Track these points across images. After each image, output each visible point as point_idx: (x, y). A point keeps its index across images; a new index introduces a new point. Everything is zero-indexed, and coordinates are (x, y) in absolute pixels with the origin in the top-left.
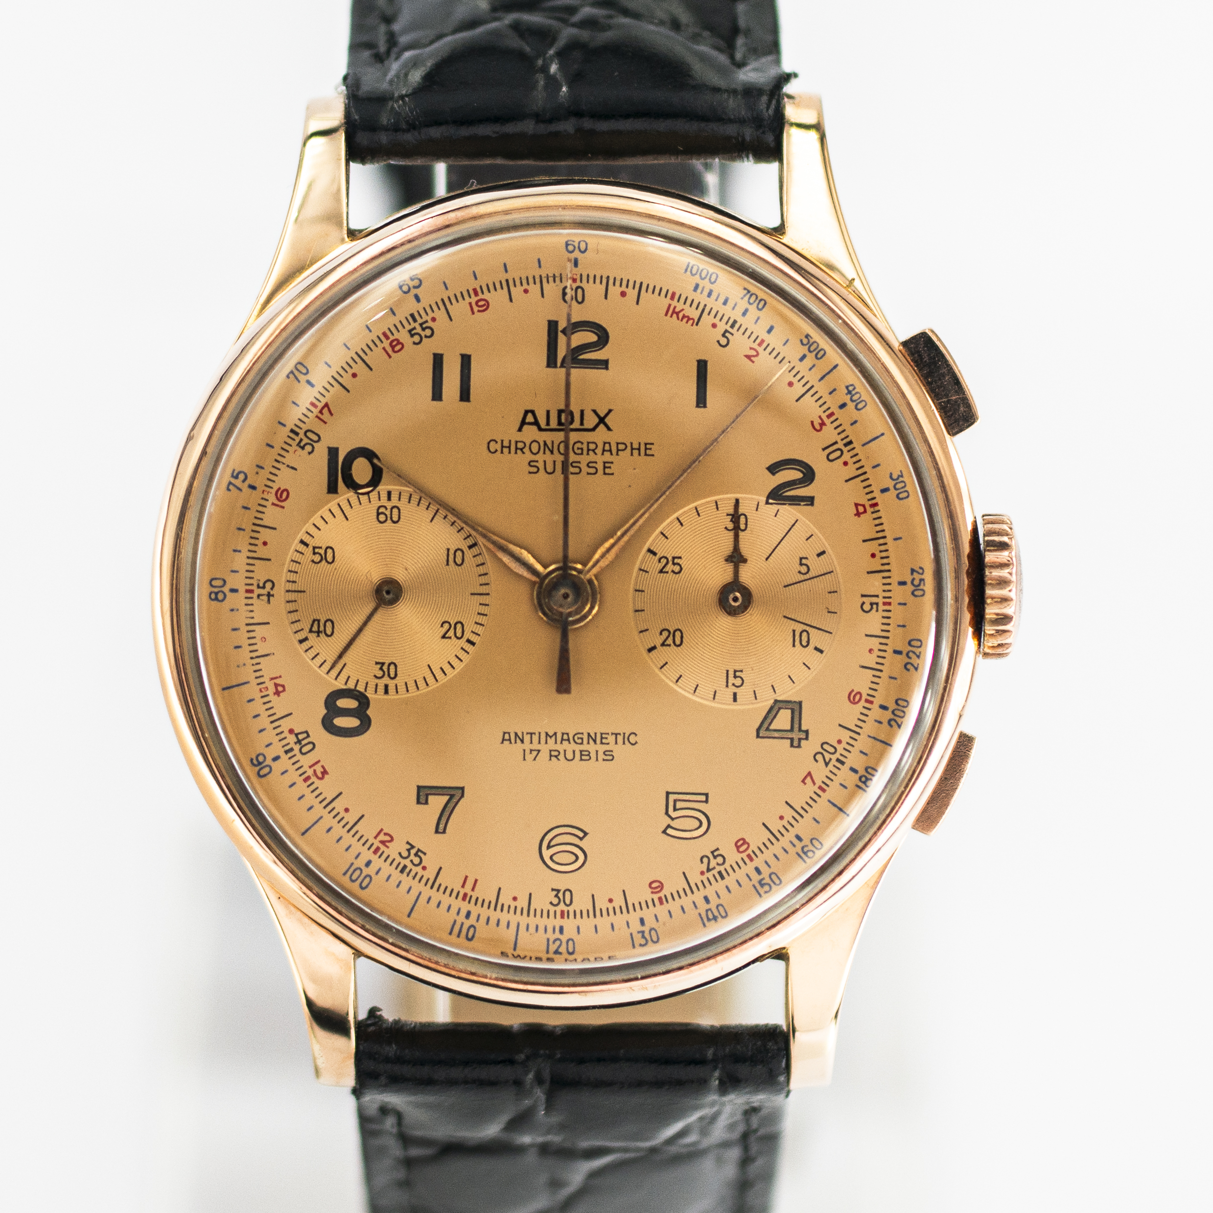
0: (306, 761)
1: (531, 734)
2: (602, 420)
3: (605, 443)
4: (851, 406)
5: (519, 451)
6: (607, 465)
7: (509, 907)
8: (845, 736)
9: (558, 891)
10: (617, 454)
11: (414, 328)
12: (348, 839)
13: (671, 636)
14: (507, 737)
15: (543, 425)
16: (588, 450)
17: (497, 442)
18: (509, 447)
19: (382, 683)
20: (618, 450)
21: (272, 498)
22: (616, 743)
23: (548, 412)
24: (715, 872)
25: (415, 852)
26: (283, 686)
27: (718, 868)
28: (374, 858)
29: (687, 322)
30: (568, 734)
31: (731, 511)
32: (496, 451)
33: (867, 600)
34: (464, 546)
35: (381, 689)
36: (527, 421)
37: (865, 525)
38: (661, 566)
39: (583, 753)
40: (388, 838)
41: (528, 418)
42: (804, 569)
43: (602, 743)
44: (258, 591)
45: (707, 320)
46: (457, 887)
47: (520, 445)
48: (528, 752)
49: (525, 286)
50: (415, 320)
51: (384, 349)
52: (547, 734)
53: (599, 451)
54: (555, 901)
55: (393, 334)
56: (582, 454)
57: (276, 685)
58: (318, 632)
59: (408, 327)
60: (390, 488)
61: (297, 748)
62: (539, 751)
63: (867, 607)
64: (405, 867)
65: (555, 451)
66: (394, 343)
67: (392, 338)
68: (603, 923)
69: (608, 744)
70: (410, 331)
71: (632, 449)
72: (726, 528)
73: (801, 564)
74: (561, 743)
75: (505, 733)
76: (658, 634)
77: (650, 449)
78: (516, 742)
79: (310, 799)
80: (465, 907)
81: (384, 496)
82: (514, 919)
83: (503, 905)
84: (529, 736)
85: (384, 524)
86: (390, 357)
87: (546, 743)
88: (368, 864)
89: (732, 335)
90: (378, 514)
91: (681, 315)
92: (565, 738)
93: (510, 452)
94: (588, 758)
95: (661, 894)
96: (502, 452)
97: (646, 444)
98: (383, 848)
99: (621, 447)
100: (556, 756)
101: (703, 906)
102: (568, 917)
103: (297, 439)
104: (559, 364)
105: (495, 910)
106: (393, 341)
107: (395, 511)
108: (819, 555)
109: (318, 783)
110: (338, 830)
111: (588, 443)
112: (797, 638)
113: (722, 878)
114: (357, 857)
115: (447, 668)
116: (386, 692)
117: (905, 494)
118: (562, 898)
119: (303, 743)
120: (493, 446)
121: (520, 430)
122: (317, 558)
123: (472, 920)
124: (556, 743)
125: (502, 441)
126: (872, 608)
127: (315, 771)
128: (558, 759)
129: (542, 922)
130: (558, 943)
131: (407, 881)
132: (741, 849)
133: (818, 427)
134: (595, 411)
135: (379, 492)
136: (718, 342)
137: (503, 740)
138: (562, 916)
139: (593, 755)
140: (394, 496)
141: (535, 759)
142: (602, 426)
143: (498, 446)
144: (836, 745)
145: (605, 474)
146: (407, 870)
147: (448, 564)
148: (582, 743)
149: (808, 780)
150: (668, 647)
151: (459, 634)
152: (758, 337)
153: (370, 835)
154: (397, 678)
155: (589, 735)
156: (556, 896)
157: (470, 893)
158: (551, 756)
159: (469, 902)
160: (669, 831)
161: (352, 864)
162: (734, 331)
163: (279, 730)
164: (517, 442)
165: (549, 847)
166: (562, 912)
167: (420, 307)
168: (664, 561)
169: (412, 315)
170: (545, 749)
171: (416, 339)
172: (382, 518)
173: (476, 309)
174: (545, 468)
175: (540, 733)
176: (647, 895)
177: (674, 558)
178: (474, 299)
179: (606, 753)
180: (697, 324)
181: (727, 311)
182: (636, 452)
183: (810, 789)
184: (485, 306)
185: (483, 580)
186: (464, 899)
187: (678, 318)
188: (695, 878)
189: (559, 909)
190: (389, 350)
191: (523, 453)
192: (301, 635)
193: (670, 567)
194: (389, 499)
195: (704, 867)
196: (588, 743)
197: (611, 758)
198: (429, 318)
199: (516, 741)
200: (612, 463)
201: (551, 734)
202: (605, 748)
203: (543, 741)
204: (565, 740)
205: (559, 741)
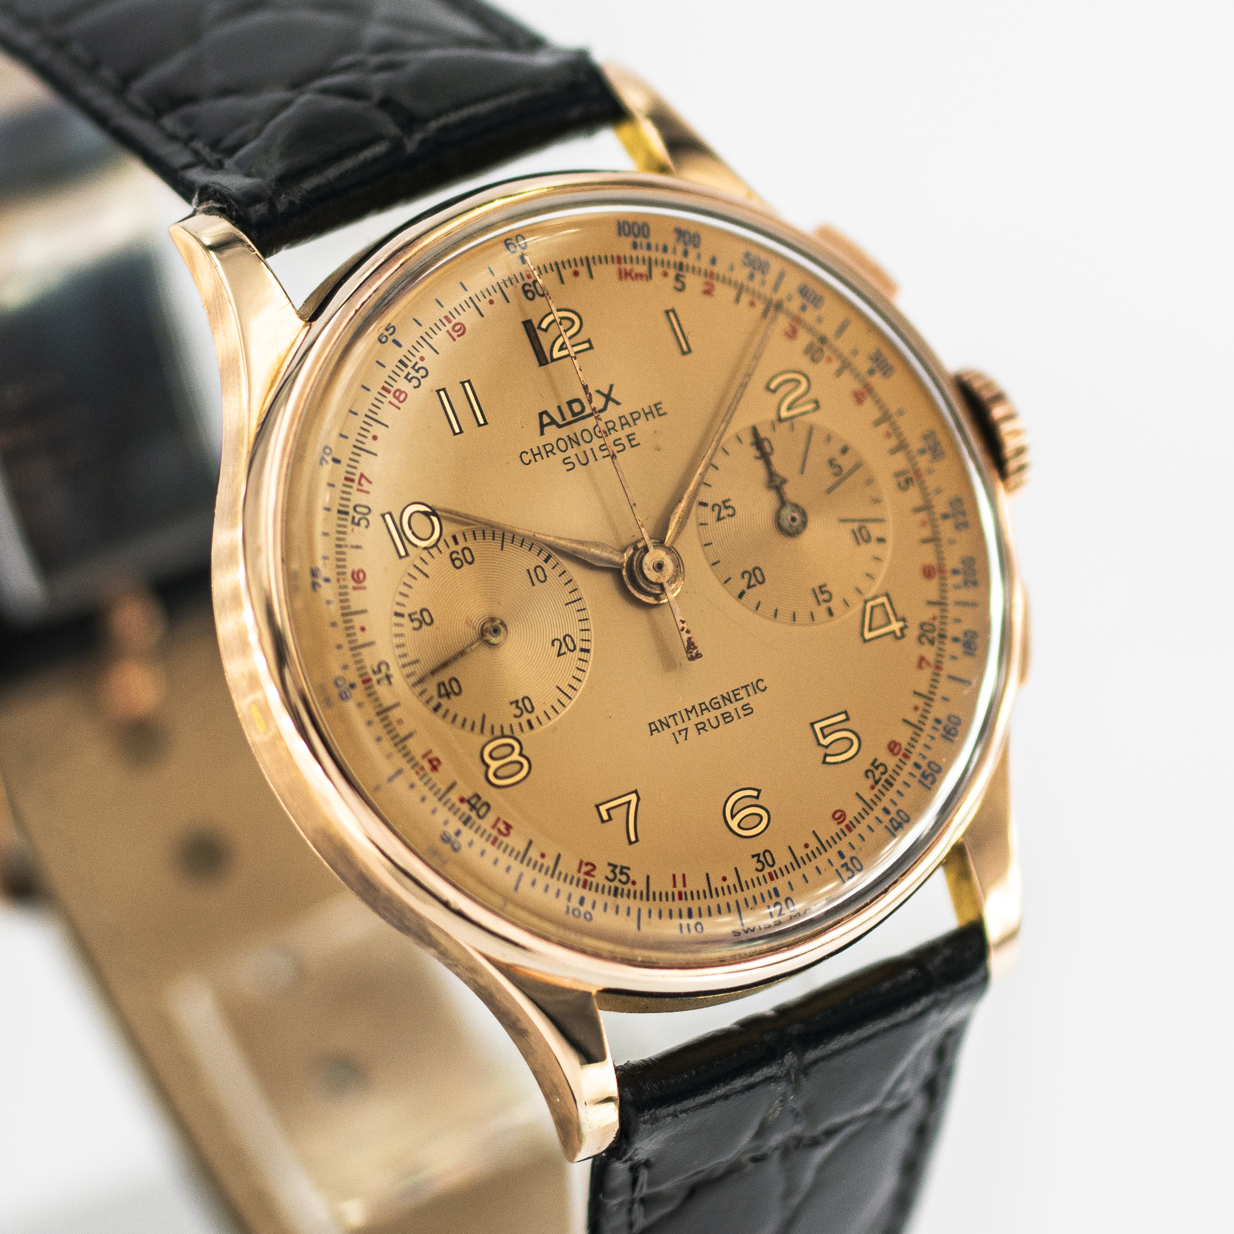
0: (486, 824)
1: (673, 716)
2: (608, 398)
3: (620, 418)
4: (810, 304)
5: (550, 454)
6: (631, 437)
7: (722, 888)
8: (936, 610)
9: (758, 855)
10: (635, 424)
11: (409, 374)
12: (555, 884)
13: (753, 575)
14: (653, 727)
15: (560, 421)
16: (609, 430)
17: (527, 453)
18: (540, 453)
19: (523, 720)
20: (634, 420)
21: (351, 584)
22: (749, 695)
23: (559, 407)
24: (882, 782)
25: (619, 871)
26: (437, 759)
27: (884, 777)
28: (586, 893)
29: (641, 279)
30: (704, 703)
31: (753, 440)
32: (530, 461)
33: (901, 478)
34: (539, 561)
35: (525, 726)
37: (870, 410)
38: (715, 514)
39: (725, 716)
40: (589, 868)
41: (545, 421)
42: (836, 470)
43: (737, 700)
44: (376, 678)
45: (657, 271)
46: (670, 889)
47: (549, 448)
48: (677, 734)
49: (488, 298)
50: (406, 366)
51: (390, 402)
52: (686, 710)
53: (618, 427)
55: (392, 386)
56: (605, 435)
57: (430, 761)
58: (448, 694)
59: (403, 374)
60: (453, 532)
61: (473, 814)
62: (686, 729)
63: (903, 484)
64: (616, 889)
65: (581, 441)
67: (393, 390)
68: (808, 869)
69: (742, 698)
70: (406, 377)
71: (646, 414)
72: (755, 458)
73: (832, 466)
74: (702, 714)
75: (650, 724)
76: (741, 579)
77: (661, 408)
78: (663, 730)
79: (505, 859)
80: (684, 906)
81: (451, 542)
82: (732, 898)
83: (716, 890)
84: (672, 718)
85: (462, 569)
86: (399, 408)
87: (689, 719)
88: (582, 901)
89: (684, 276)
90: (453, 561)
92: (704, 708)
93: (542, 458)
94: (730, 719)
95: (846, 822)
96: (536, 461)
97: (656, 405)
98: (589, 879)
99: (635, 416)
100: (703, 728)
101: (886, 819)
102: (777, 877)
103: (350, 518)
104: (549, 359)
105: (711, 896)
106: (395, 393)
107: (466, 552)
108: (843, 452)
109: (506, 840)
110: (543, 879)
111: (606, 423)
112: (858, 536)
113: (891, 785)
114: (569, 900)
115: (574, 683)
116: (531, 727)
117: (890, 371)
118: (764, 861)
119: (478, 806)
120: (526, 458)
121: (542, 433)
122: (416, 624)
123: (696, 917)
124: (698, 715)
125: (531, 450)
126: (908, 484)
127: (499, 830)
128: (707, 731)
129: (756, 891)
130: (778, 906)
131: (623, 902)
132: (896, 750)
133: (792, 334)
134: (598, 392)
135: (444, 540)
136: (675, 287)
137: (652, 731)
138: (772, 879)
139: (734, 714)
140: (460, 539)
141: (686, 739)
142: (610, 403)
143: (531, 457)
144: (932, 622)
146: (620, 891)
147: (533, 585)
148: (720, 707)
149: (923, 664)
150: (754, 588)
151: (571, 647)
152: (706, 271)
153: (572, 871)
154: (535, 710)
155: (723, 697)
156: (759, 861)
157: (683, 890)
158: (699, 730)
159: (686, 899)
160: (829, 759)
161: (568, 907)
162: (683, 273)
163: (450, 804)
164: (544, 446)
165: (733, 817)
166: (770, 874)
167: (404, 351)
168: (716, 508)
169: (401, 361)
170: (690, 725)
171: (415, 382)
172: (458, 563)
173: (455, 335)
174: (579, 461)
175: (680, 712)
176: (835, 828)
177: (724, 502)
178: (449, 326)
179: (744, 708)
180: (650, 278)
181: (670, 257)
182: (650, 416)
183: (927, 673)
184: (461, 329)
185: (570, 587)
186: (680, 898)
187: (632, 279)
188: (868, 795)
189: (766, 873)
190: (395, 402)
191: (554, 454)
192: (434, 703)
193: (724, 513)
194: (456, 543)
195: (870, 782)
196: (725, 704)
197: (750, 711)
198: (417, 359)
199: (662, 727)
200: (634, 434)
201: (690, 709)
202: (741, 703)
203: (686, 718)
204: (705, 710)
205: (699, 713)
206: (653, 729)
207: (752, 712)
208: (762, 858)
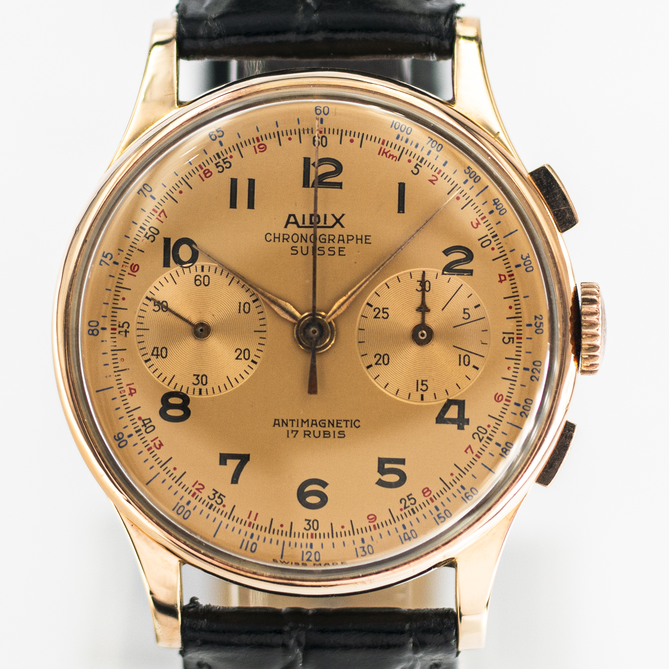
0: (149, 437)
1: (292, 420)
2: (338, 221)
3: (340, 236)
4: (497, 212)
5: (285, 240)
6: (341, 249)
7: (278, 531)
8: (492, 422)
9: (309, 521)
10: (348, 243)
11: (219, 162)
12: (176, 487)
13: (382, 358)
14: (277, 422)
15: (300, 224)
16: (329, 240)
17: (271, 235)
18: (279, 238)
19: (197, 388)
20: (348, 240)
21: (128, 270)
22: (347, 426)
23: (304, 216)
24: (409, 509)
25: (218, 496)
26: (135, 390)
27: (412, 507)
28: (192, 499)
29: (392, 159)
30: (316, 421)
31: (420, 279)
32: (271, 240)
33: (507, 336)
34: (250, 300)
35: (197, 392)
36: (290, 221)
37: (505, 288)
38: (375, 313)
39: (325, 433)
40: (201, 487)
41: (291, 220)
42: (466, 316)
43: (337, 426)
44: (119, 329)
45: (405, 157)
46: (245, 518)
47: (286, 237)
48: (290, 432)
49: (289, 136)
50: (219, 157)
51: (200, 175)
52: (302, 421)
53: (336, 240)
54: (308, 527)
55: (205, 166)
56: (325, 242)
57: (130, 389)
58: (157, 355)
59: (215, 162)
60: (203, 263)
61: (143, 429)
62: (297, 431)
63: (506, 340)
64: (212, 505)
65: (308, 239)
66: (206, 172)
67: (205, 168)
68: (338, 541)
69: (341, 427)
70: (216, 164)
71: (357, 239)
72: (417, 290)
73: (465, 313)
74: (312, 426)
75: (275, 420)
76: (373, 357)
77: (369, 239)
78: (283, 426)
79: (152, 462)
80: (250, 531)
81: (199, 269)
82: (281, 539)
83: (274, 530)
84: (291, 422)
85: (199, 287)
86: (203, 180)
87: (302, 426)
88: (188, 503)
89: (421, 167)
90: (196, 280)
91: (388, 154)
92: (314, 423)
93: (279, 241)
94: (328, 436)
95: (375, 523)
96: (274, 241)
97: (366, 236)
98: (197, 493)
99: (350, 238)
100: (308, 435)
101: (401, 531)
102: (316, 537)
103: (144, 232)
104: (311, 185)
105: (269, 532)
106: (205, 171)
107: (206, 278)
108: (476, 307)
109: (156, 451)
110: (170, 482)
111: (329, 235)
112: (462, 360)
113: (414, 513)
114: (181, 499)
115: (239, 379)
116: (200, 393)
117: (531, 269)
118: (312, 525)
119: (148, 426)
120: (269, 237)
121: (286, 227)
122: (157, 308)
123: (255, 539)
124: (308, 426)
125: (274, 234)
126: (510, 341)
127: (155, 444)
128: (310, 437)
129: (300, 541)
130: (309, 554)
131: (213, 514)
132: (426, 494)
133: (475, 226)
134: (333, 215)
135: (196, 266)
136: (412, 171)
137: (275, 424)
138: (312, 537)
139: (332, 434)
140: (206, 269)
141: (295, 437)
142: (338, 224)
143: (272, 237)
144: (486, 428)
145: (340, 255)
146: (213, 507)
147: (240, 312)
148: (325, 427)
149: (469, 451)
150: (380, 365)
151: (247, 357)
152: (437, 168)
153: (189, 484)
154: (207, 385)
155: (329, 421)
156: (308, 524)
157: (253, 522)
158: (305, 434)
159: (253, 528)
160: (380, 483)
161: (178, 503)
162: (422, 164)
163: (132, 418)
164: (284, 235)
165: (303, 493)
166: (312, 534)
167: (222, 149)
168: (377, 311)
169: (218, 154)
170: (301, 430)
171: (220, 169)
172: (198, 282)
173: (258, 150)
174: (302, 251)
175: (298, 420)
176: (366, 523)
177: (383, 309)
178: (257, 144)
179: (340, 433)
180: (398, 160)
181: (418, 151)
182: (359, 241)
183: (470, 456)
184: (264, 148)
185: (262, 322)
186: (249, 526)
187: (386, 156)
188: (397, 513)
189: (310, 532)
190: (203, 176)
191: (288, 241)
192: (146, 357)
193: (381, 314)
194: (203, 270)
195: (402, 506)
196: (329, 426)
197: (343, 436)
198: (228, 156)
200: (344, 248)
201: (305, 420)
202: (339, 429)
203: (300, 424)
204: (314, 424)
205: (310, 425)
206: (276, 423)
207: (344, 437)
208: (311, 523)
